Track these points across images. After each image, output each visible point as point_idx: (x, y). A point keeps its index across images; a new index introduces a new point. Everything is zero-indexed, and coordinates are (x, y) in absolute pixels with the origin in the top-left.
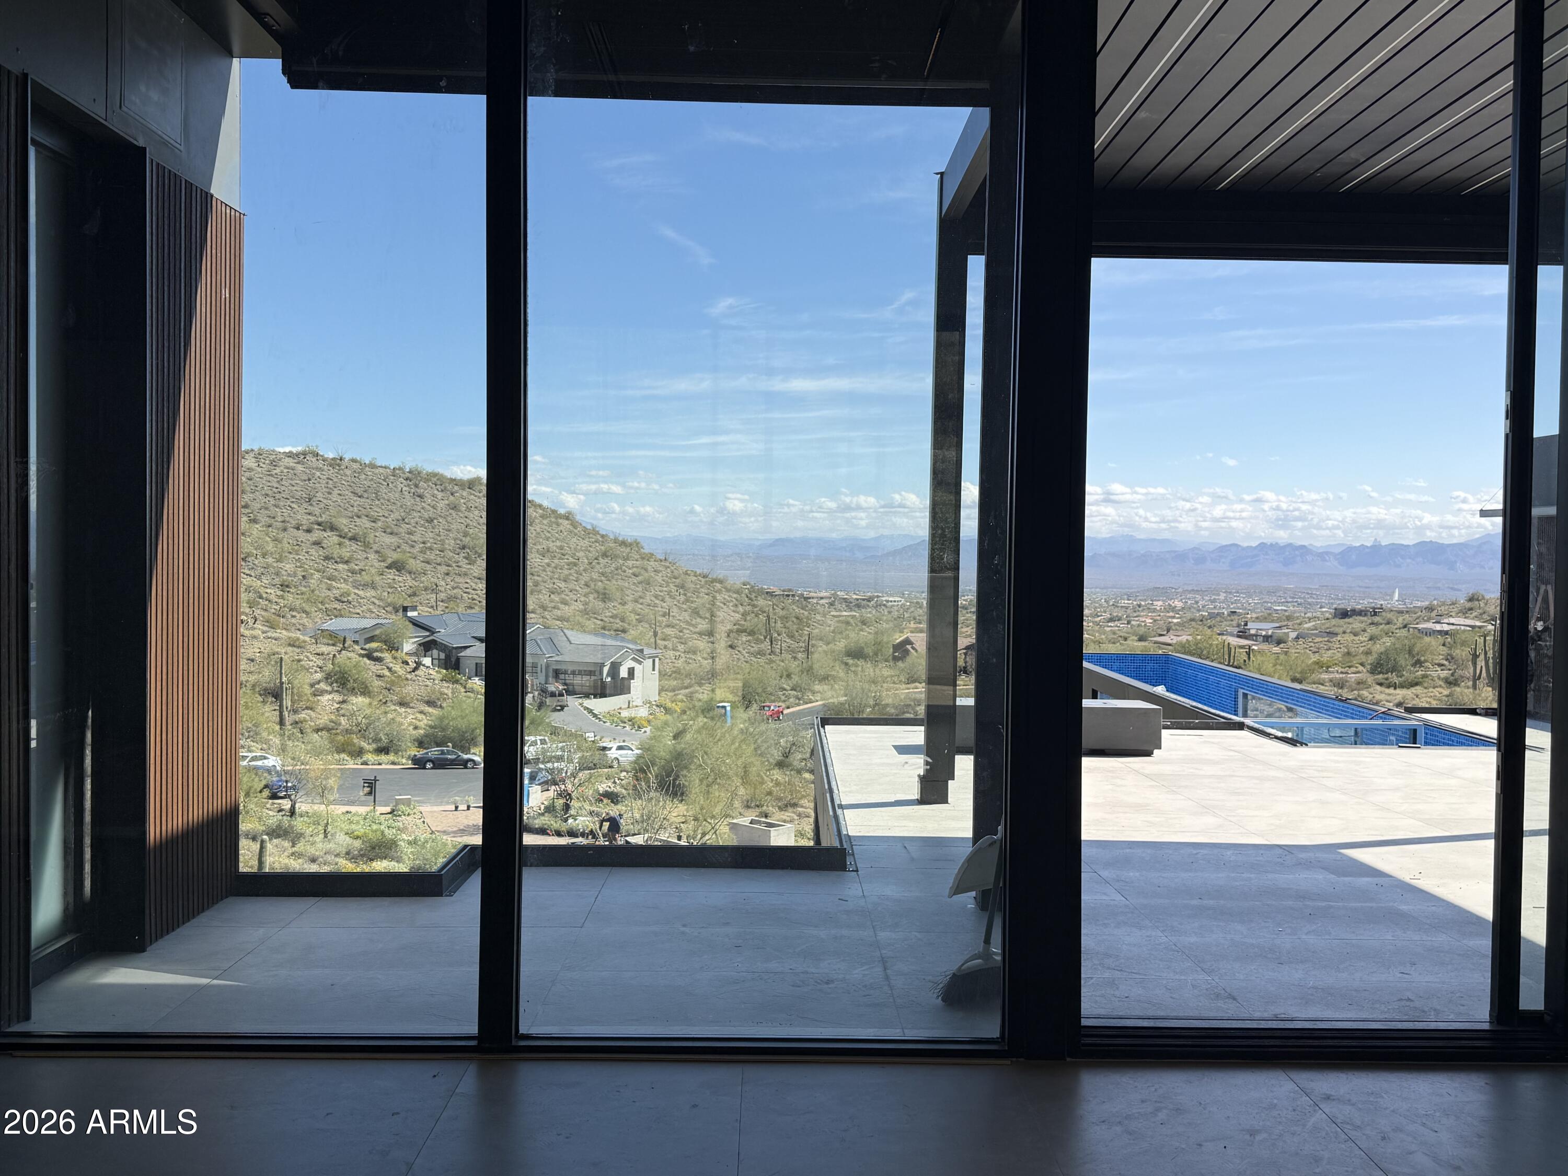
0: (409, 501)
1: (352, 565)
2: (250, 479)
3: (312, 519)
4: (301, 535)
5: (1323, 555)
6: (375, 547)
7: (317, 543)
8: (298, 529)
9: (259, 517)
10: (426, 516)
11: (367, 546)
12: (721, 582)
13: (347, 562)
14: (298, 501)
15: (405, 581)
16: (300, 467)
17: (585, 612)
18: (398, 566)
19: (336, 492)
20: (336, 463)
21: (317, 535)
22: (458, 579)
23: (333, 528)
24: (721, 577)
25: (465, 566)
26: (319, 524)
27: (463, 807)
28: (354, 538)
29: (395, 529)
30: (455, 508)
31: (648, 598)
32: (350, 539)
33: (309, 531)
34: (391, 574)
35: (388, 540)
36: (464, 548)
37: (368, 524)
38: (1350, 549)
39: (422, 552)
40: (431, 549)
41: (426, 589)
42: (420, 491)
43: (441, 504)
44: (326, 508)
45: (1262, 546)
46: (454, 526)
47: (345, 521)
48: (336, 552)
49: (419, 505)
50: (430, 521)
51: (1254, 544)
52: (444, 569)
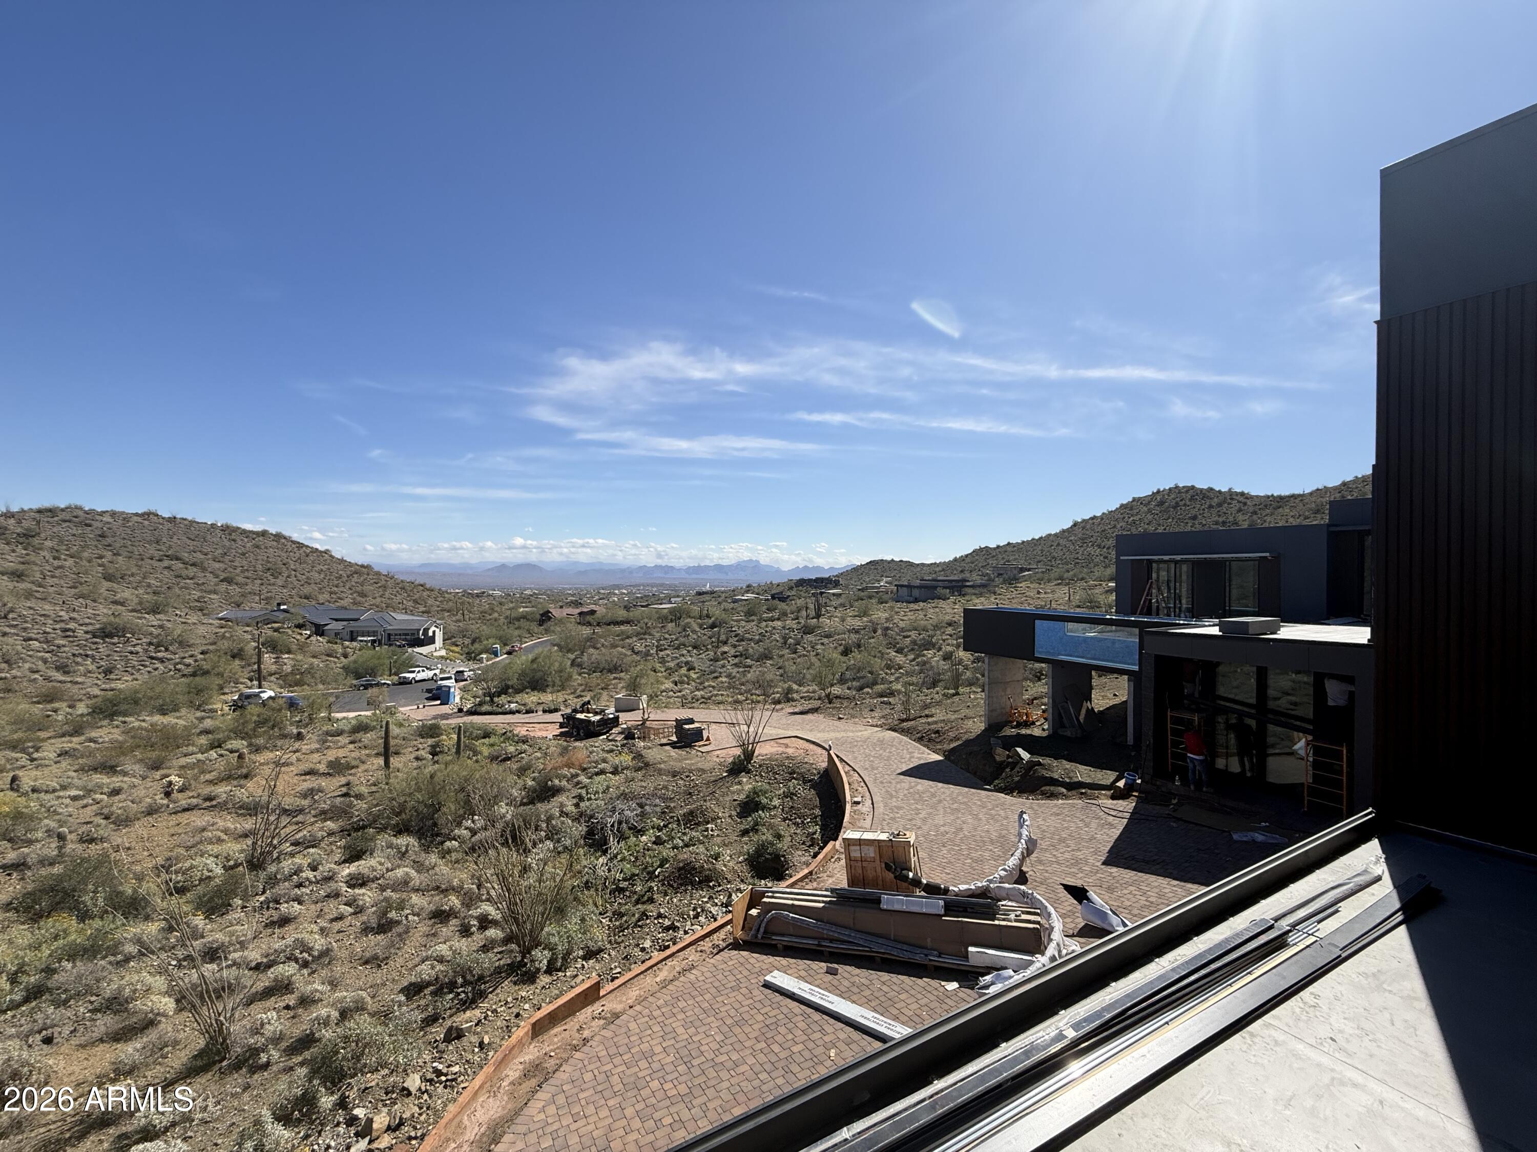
0: (227, 544)
1: (196, 581)
2: (110, 529)
3: (161, 553)
4: (155, 563)
5: (680, 570)
6: (209, 570)
7: (168, 568)
8: (152, 559)
9: (121, 552)
10: (240, 551)
11: (204, 569)
12: (422, 586)
13: (191, 579)
14: (150, 542)
15: (234, 590)
16: (146, 523)
17: (354, 603)
18: (229, 581)
19: (175, 537)
20: (172, 520)
21: (166, 563)
22: (269, 587)
23: (177, 559)
24: (422, 583)
25: (273, 581)
26: (167, 556)
27: (421, 706)
28: (193, 565)
29: (221, 559)
30: (258, 547)
31: (387, 594)
32: (191, 565)
33: (160, 560)
34: (224, 586)
35: (217, 565)
36: (269, 569)
37: (203, 557)
38: (689, 568)
39: (242, 572)
40: (247, 570)
41: (250, 593)
42: (233, 537)
43: (248, 545)
44: (170, 547)
45: (656, 566)
46: (259, 557)
47: (186, 555)
48: (184, 573)
49: (234, 545)
50: (244, 554)
51: (653, 565)
52: (259, 582)
